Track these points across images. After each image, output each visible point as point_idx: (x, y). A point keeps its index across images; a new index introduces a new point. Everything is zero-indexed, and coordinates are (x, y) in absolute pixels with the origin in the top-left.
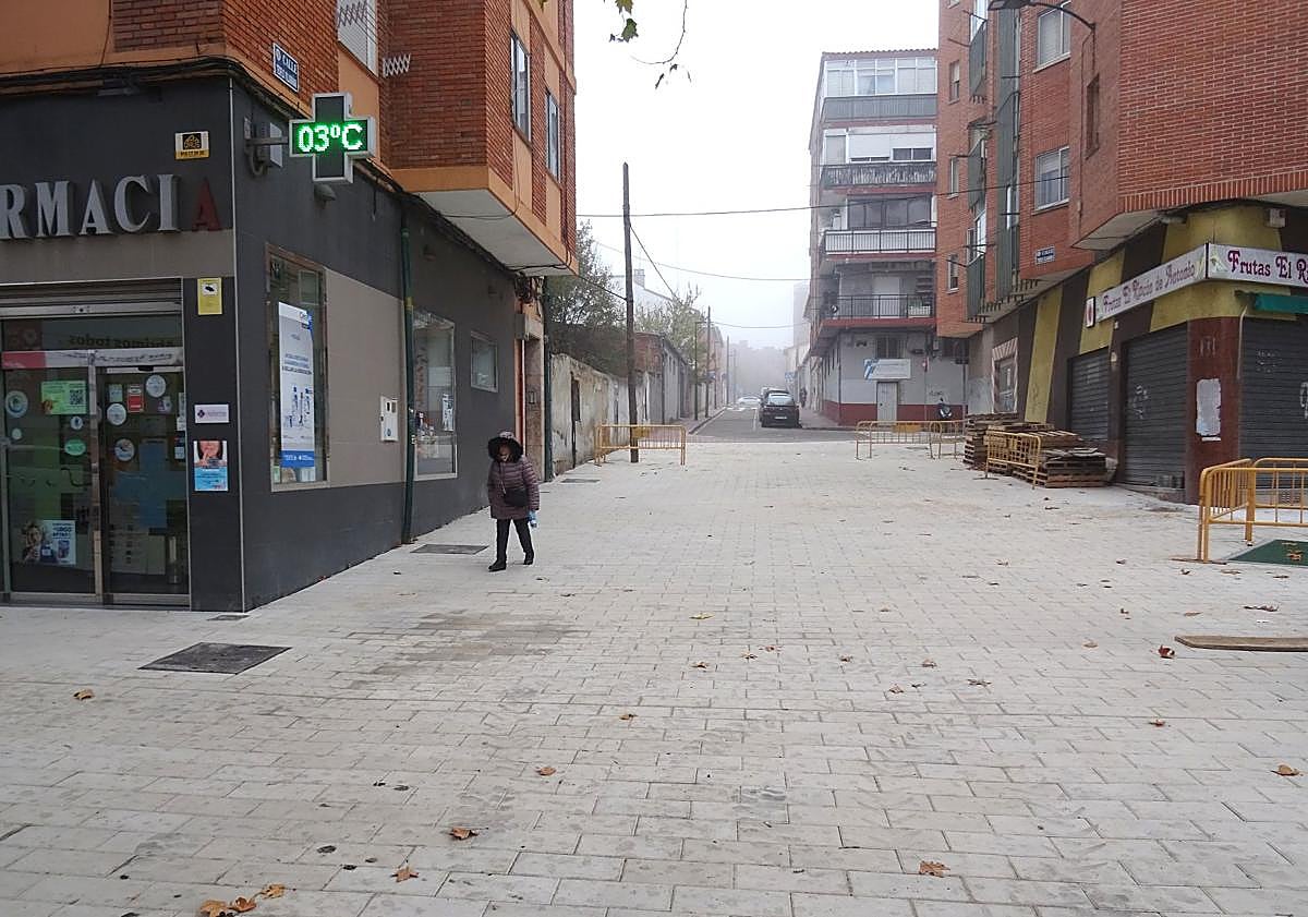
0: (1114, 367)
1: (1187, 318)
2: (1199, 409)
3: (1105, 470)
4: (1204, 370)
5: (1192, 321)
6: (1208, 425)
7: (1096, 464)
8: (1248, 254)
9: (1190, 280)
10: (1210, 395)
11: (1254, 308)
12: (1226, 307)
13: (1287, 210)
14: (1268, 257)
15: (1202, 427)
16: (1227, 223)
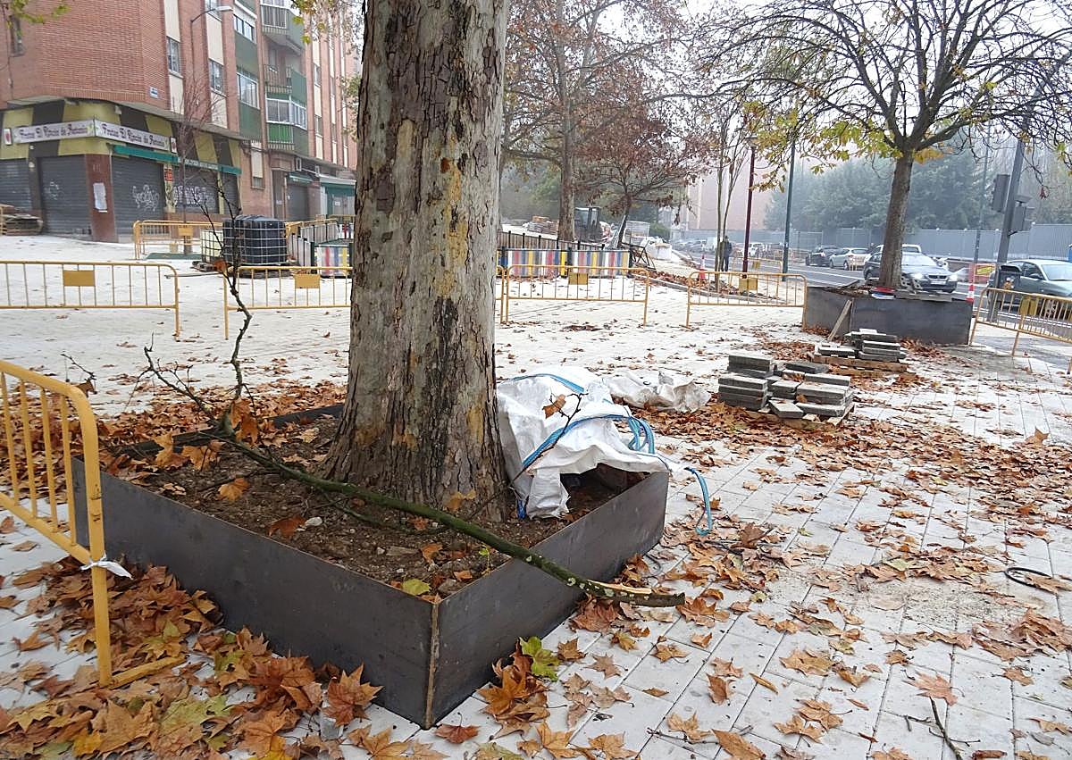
0: (32, 170)
1: (84, 153)
2: (96, 197)
3: (38, 226)
4: (95, 178)
5: (88, 155)
6: (100, 205)
7: (32, 223)
8: (110, 126)
9: (85, 135)
10: (100, 191)
11: (114, 152)
12: (103, 150)
13: (123, 108)
14: (116, 128)
15: (98, 205)
16: (98, 110)
